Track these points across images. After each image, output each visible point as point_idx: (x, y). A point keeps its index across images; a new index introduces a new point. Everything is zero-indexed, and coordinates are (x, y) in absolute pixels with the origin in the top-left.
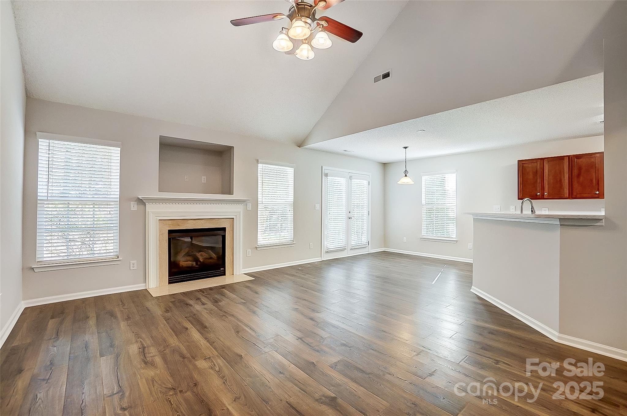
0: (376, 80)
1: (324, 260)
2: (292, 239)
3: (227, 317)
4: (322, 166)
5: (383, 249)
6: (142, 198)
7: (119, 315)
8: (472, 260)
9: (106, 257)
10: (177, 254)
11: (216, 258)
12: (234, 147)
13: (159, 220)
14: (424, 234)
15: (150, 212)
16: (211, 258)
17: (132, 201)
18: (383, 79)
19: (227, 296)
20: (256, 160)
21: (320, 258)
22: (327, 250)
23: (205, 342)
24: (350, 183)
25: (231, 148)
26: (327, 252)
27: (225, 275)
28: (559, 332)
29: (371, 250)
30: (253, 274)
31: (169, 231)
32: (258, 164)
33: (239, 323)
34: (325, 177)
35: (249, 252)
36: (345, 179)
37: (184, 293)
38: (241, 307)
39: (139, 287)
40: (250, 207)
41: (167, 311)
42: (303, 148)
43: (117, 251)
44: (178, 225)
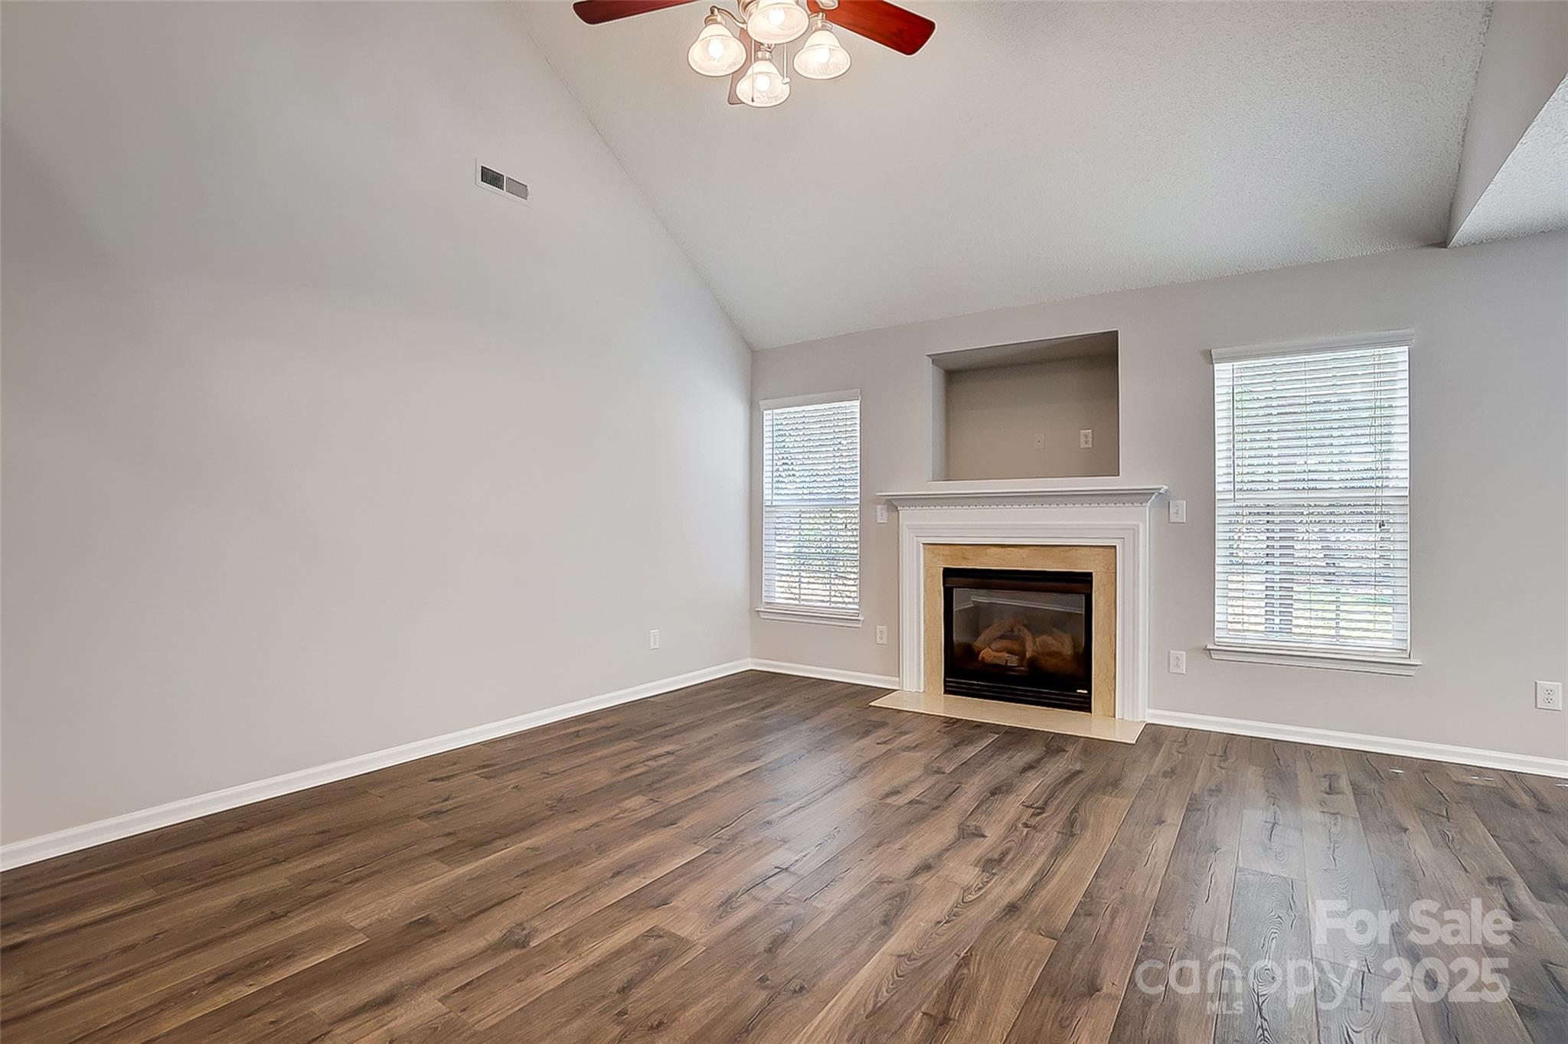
2: (1404, 646)
6: (893, 496)
13: (925, 544)
15: (906, 528)
17: (879, 504)
20: (1203, 353)
27: (1089, 709)
31: (946, 570)
32: (1213, 364)
35: (1177, 659)
40: (1180, 511)
44: (965, 558)
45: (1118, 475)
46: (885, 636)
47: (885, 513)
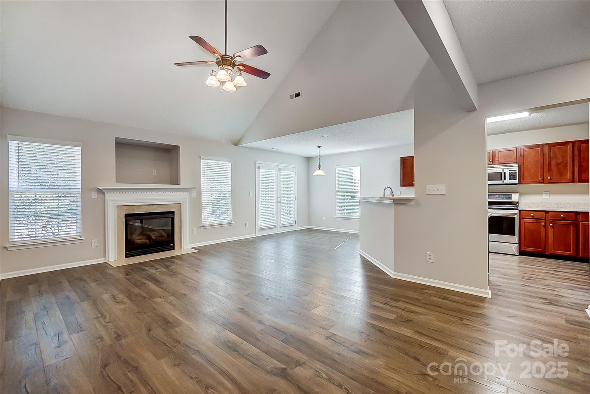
0: (291, 97)
1: (258, 236)
2: (231, 220)
3: (176, 275)
4: (255, 161)
5: (307, 227)
6: (102, 188)
7: (87, 279)
8: (359, 231)
9: (70, 237)
10: (132, 233)
11: (166, 236)
12: (180, 146)
13: (117, 206)
14: (338, 214)
15: (108, 200)
16: (162, 236)
17: (92, 191)
18: (296, 97)
19: (176, 263)
20: (199, 156)
21: (254, 235)
22: (260, 228)
23: (160, 289)
24: (279, 174)
25: (178, 147)
26: (260, 230)
27: (174, 249)
28: (394, 270)
29: (298, 228)
30: (198, 248)
31: (126, 215)
32: (201, 159)
33: (185, 278)
34: (258, 169)
35: (194, 230)
36: (275, 171)
37: (140, 263)
38: (187, 269)
39: (100, 261)
40: (194, 194)
41: (127, 275)
42: (240, 147)
43: (80, 232)
44: (134, 210)
45: (180, 184)
46: (96, 243)
47: (96, 195)
